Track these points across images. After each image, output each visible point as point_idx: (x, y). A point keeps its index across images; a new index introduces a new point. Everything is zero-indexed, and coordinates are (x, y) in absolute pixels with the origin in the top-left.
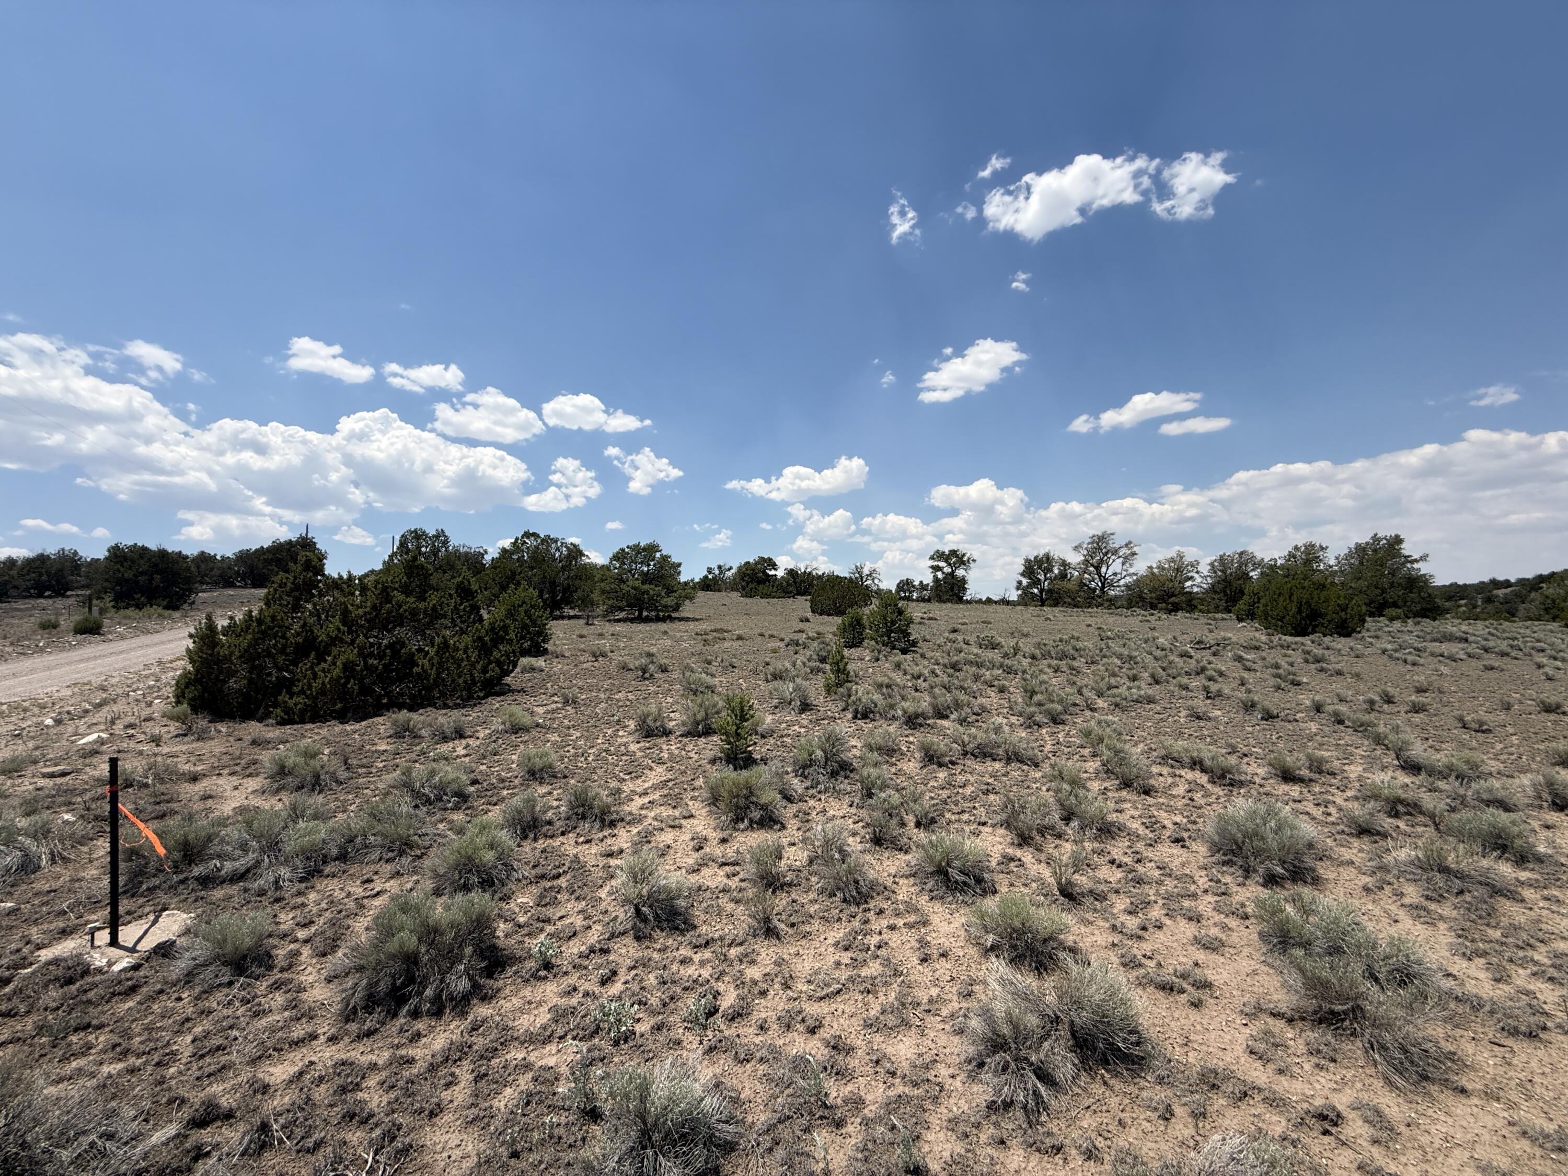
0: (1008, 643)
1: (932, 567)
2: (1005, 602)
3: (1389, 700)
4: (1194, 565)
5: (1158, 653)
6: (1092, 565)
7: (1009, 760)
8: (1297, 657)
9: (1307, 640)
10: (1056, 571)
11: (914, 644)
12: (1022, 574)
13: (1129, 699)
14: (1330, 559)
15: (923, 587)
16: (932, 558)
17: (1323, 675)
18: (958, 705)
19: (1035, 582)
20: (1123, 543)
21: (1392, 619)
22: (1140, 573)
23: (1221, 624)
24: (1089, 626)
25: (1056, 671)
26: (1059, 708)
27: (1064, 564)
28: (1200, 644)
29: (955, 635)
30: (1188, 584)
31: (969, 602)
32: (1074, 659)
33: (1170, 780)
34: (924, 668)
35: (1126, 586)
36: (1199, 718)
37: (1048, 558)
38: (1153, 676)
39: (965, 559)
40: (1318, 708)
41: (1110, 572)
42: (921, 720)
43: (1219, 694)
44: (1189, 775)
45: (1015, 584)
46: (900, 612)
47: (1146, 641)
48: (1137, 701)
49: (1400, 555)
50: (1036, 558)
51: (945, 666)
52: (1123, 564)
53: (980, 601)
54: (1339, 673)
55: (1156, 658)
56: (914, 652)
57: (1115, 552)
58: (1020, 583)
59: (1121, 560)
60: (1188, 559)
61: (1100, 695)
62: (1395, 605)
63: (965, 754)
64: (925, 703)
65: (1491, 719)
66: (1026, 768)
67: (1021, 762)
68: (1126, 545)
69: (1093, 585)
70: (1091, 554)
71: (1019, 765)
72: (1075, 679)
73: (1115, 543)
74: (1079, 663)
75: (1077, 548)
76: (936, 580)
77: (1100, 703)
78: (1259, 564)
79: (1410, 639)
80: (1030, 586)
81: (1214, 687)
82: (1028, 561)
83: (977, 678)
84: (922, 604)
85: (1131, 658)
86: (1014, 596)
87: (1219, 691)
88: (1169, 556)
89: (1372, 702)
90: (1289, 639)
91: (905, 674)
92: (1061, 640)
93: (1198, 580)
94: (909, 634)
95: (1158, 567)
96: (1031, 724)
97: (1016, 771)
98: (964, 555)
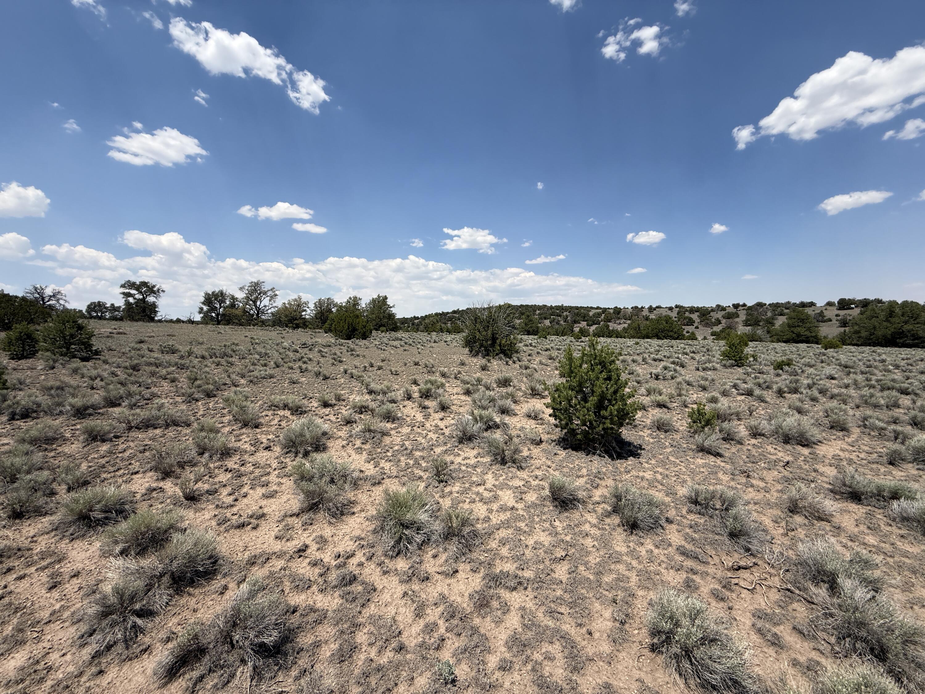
0: (184, 349)
1: (124, 293)
2: (191, 322)
3: (372, 366)
4: (306, 303)
5: (282, 351)
6: (251, 300)
7: (167, 426)
8: (344, 349)
9: (350, 342)
10: (228, 303)
11: (97, 353)
12: (203, 303)
13: (259, 377)
14: (363, 304)
15: (114, 308)
16: (123, 286)
17: (352, 357)
18: (130, 395)
19: (213, 309)
20: (270, 288)
21: (382, 332)
22: (280, 306)
23: (318, 334)
24: (246, 337)
25: (218, 365)
26: (211, 387)
27: (233, 298)
28: (304, 345)
29: (142, 345)
30: (304, 313)
31: (160, 321)
32: (232, 357)
33: (272, 417)
34: (105, 371)
35: (272, 313)
36: (294, 383)
37: (222, 293)
38: (275, 363)
39: (155, 289)
40: (346, 372)
41: (262, 305)
42: (90, 411)
43: (306, 370)
44: (281, 413)
45: (198, 310)
46: (80, 328)
47: (277, 345)
48: (264, 378)
49: (387, 305)
50: (213, 293)
51: (126, 368)
52: (270, 301)
53: (171, 321)
54: (358, 356)
55: (280, 354)
56: (96, 359)
57: (265, 293)
58: (201, 309)
59: (268, 298)
60: (304, 300)
61: (243, 376)
62: (384, 326)
63: (130, 428)
64: (97, 397)
65: (400, 369)
66: (180, 429)
67: (177, 425)
68: (271, 290)
69: (252, 312)
70: (251, 293)
71: (175, 427)
72: (229, 369)
73: (265, 288)
74: (234, 360)
75: (241, 289)
76: (128, 304)
77: (243, 381)
78: (336, 305)
79: (385, 340)
80: (209, 311)
81: (304, 366)
82: (207, 294)
83: (153, 374)
84: (114, 322)
85: (266, 354)
86: (198, 317)
87: (306, 368)
88: (293, 298)
89: (365, 367)
90: (343, 341)
91: (83, 377)
92: (225, 346)
93: (309, 311)
94: (91, 346)
95: (288, 304)
96: (191, 399)
97: (171, 433)
98: (154, 286)
